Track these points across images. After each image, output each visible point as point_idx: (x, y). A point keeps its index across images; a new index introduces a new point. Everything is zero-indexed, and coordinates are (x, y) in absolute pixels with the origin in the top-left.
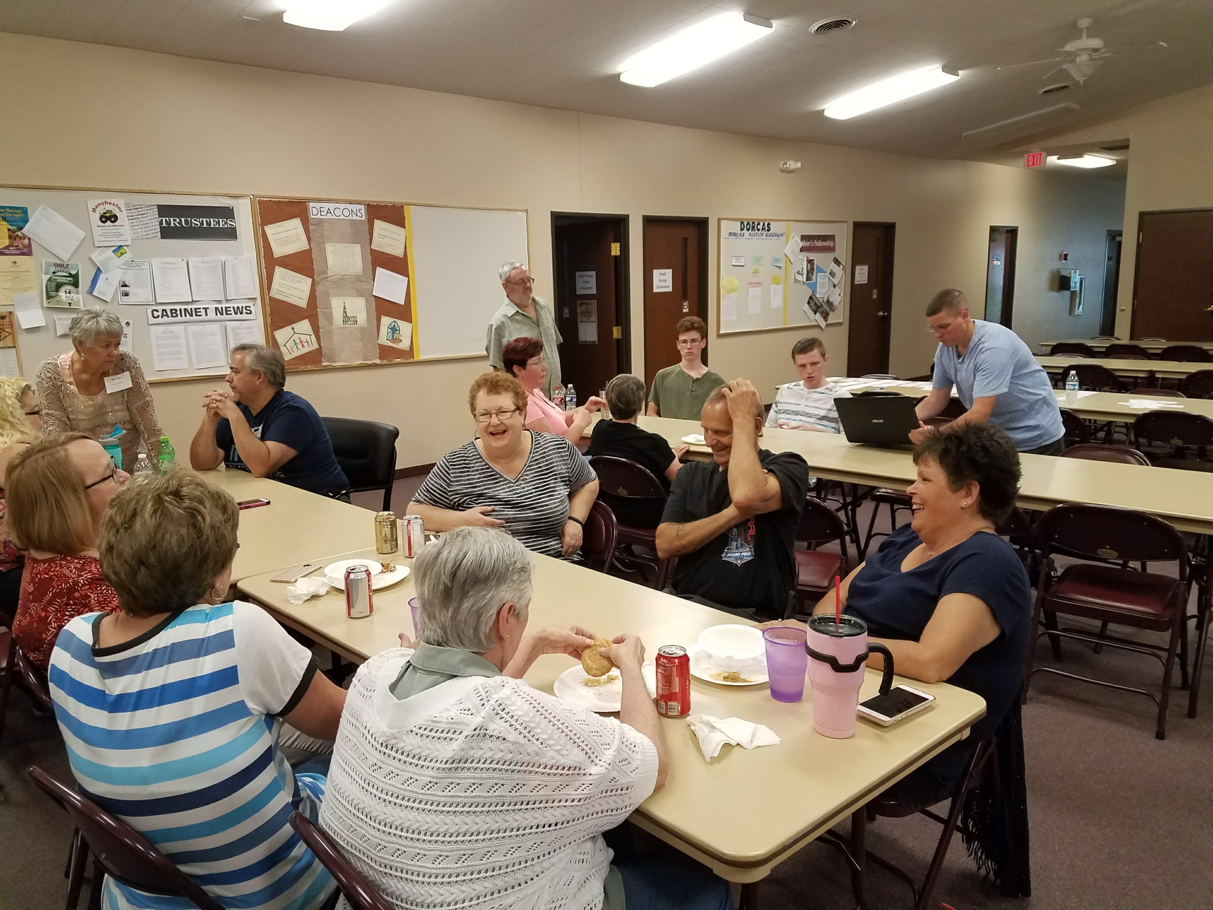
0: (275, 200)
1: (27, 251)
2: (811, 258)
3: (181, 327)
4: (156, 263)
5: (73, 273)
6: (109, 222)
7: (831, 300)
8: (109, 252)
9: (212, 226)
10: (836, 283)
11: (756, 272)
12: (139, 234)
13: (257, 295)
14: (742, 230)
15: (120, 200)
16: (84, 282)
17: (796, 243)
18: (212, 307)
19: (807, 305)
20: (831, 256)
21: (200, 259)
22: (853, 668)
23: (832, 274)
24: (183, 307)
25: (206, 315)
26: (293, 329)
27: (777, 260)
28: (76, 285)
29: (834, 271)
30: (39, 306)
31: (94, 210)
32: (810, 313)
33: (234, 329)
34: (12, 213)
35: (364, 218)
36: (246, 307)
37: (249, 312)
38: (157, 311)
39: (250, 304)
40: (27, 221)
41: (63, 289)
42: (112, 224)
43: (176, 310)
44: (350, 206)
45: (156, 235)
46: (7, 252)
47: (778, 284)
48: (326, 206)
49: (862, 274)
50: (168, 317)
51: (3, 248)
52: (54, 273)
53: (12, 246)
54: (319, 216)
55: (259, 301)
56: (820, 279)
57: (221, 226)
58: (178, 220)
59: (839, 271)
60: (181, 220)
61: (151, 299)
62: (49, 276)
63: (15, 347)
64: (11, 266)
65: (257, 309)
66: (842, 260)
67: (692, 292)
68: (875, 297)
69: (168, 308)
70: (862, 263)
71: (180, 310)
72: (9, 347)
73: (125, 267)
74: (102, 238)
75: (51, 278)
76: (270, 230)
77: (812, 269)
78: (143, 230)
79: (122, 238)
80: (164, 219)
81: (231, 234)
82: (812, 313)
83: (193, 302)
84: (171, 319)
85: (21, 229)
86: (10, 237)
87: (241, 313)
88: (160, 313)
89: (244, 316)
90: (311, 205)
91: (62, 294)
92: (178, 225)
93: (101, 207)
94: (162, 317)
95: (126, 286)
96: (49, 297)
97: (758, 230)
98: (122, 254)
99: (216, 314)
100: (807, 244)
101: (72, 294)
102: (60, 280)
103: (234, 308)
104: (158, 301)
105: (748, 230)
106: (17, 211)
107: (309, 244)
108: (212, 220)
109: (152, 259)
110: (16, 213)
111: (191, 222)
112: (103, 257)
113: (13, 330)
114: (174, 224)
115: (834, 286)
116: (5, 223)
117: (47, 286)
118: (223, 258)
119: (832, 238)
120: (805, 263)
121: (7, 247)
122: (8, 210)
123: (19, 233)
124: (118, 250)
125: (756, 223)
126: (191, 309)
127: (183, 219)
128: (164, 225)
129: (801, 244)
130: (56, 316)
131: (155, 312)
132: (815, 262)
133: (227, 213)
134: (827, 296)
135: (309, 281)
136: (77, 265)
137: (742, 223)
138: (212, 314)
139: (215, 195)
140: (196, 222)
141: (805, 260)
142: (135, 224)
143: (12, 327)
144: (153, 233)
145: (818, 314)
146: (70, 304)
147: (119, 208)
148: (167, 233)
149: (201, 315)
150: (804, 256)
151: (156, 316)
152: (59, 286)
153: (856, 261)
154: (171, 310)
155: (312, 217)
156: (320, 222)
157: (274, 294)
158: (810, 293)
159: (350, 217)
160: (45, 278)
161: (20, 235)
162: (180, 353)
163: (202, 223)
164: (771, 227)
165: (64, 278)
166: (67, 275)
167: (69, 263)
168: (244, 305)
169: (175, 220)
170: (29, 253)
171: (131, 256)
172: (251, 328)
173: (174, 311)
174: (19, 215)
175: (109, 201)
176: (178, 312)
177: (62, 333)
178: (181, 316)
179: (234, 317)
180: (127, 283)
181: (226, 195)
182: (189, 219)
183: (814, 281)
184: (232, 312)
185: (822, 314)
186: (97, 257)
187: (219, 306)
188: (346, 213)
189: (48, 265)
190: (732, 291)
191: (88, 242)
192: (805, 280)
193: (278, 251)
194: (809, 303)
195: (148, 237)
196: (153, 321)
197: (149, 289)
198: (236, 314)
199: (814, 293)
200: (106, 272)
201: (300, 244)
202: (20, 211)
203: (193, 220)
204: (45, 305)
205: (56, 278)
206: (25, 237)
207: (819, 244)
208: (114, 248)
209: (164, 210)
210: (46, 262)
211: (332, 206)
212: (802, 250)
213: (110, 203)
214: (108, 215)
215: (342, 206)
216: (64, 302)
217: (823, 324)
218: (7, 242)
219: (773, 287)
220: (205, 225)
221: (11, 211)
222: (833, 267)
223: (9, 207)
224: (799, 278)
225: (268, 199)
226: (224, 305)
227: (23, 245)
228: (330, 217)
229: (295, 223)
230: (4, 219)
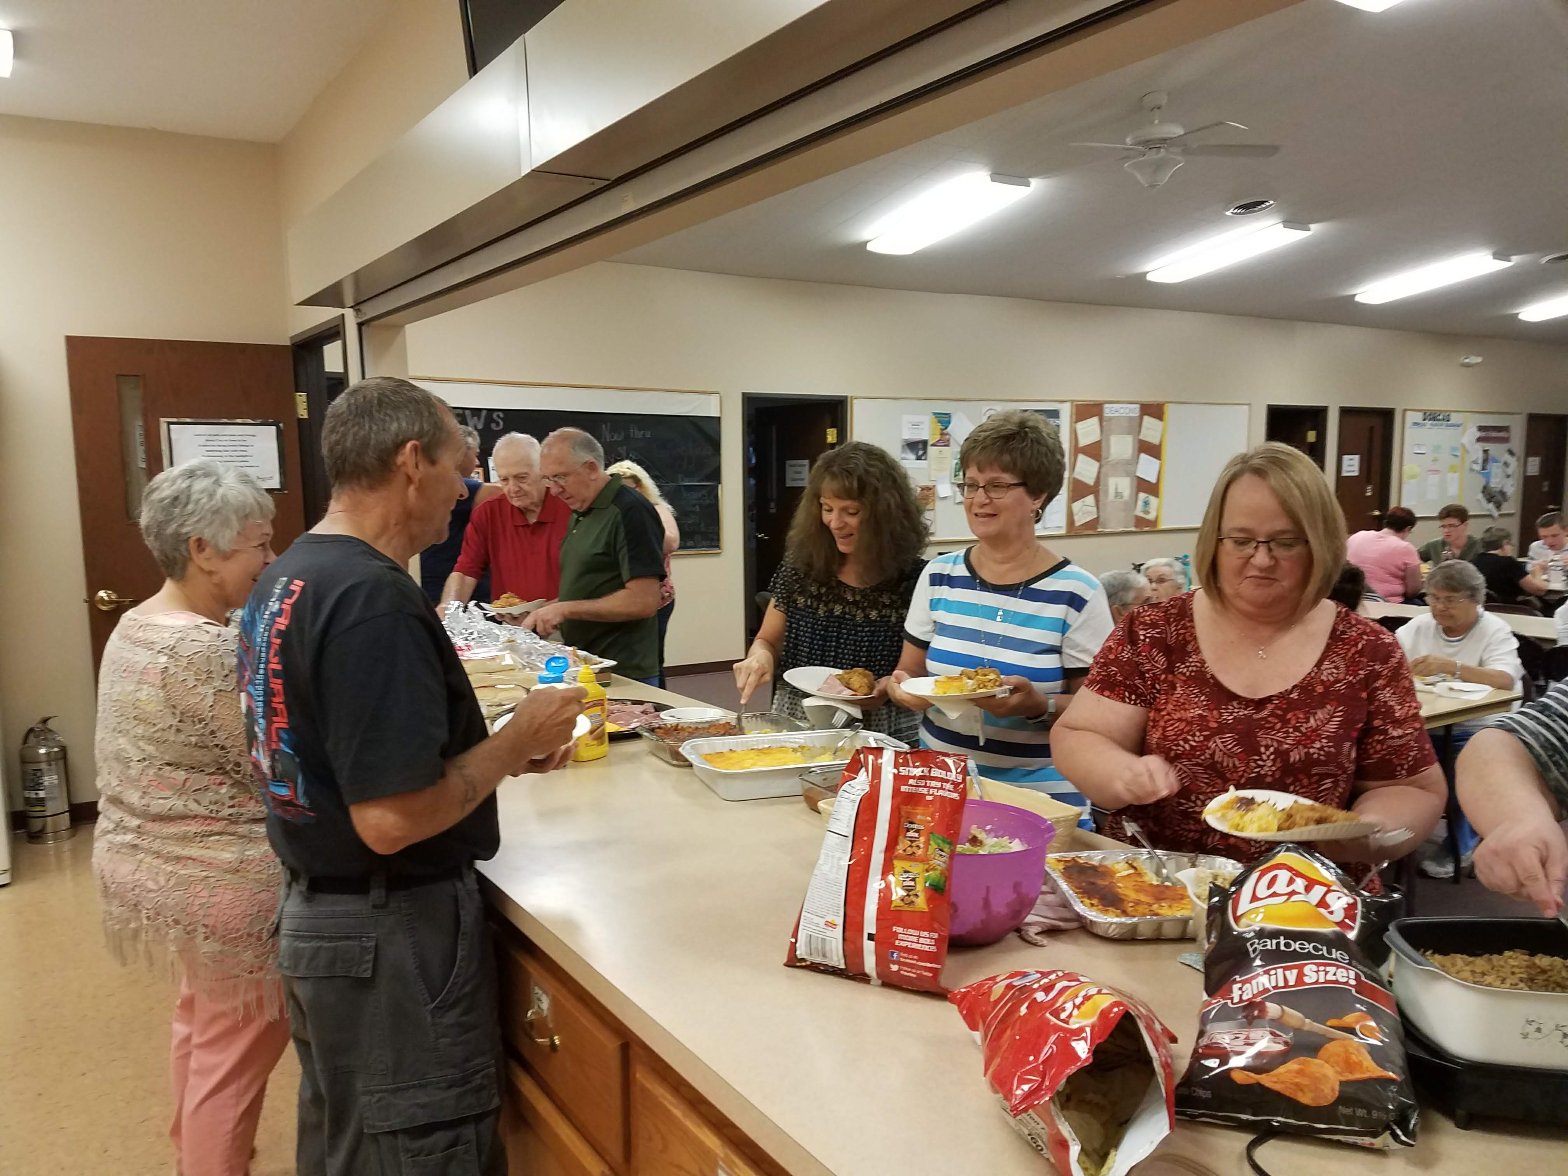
0: (1085, 403)
1: (947, 444)
2: (1486, 448)
7: (1504, 490)
10: (1510, 473)
11: (1435, 460)
14: (1425, 419)
17: (1473, 433)
19: (1482, 493)
20: (1505, 446)
23: (1506, 464)
26: (1084, 501)
27: (1454, 449)
29: (1509, 461)
32: (1484, 502)
34: (945, 418)
35: (1137, 414)
40: (949, 422)
44: (1130, 406)
46: (938, 444)
47: (1455, 472)
48: (1115, 406)
49: (1534, 466)
51: (936, 442)
53: (941, 440)
54: (1109, 414)
56: (1495, 469)
59: (1512, 461)
63: (934, 510)
64: (939, 454)
66: (1516, 451)
67: (1376, 476)
68: (1546, 488)
70: (1535, 455)
76: (1080, 426)
77: (1488, 459)
82: (1486, 502)
85: (946, 428)
86: (941, 434)
90: (1106, 406)
97: (1439, 420)
100: (1484, 434)
105: (1430, 420)
107: (1101, 435)
110: (947, 418)
115: (1508, 477)
116: (939, 424)
119: (1505, 429)
120: (1481, 453)
121: (938, 441)
122: (944, 415)
123: (945, 432)
125: (1437, 415)
129: (1478, 434)
132: (1490, 452)
133: (1056, 414)
134: (1500, 487)
135: (1097, 464)
137: (1425, 414)
139: (1050, 400)
141: (1481, 449)
143: (934, 496)
145: (1491, 503)
150: (1480, 447)
153: (1530, 451)
155: (1105, 414)
156: (1110, 419)
157: (1076, 475)
158: (1482, 482)
159: (1129, 414)
164: (1450, 417)
181: (1057, 401)
183: (1488, 471)
185: (1494, 504)
188: (1127, 411)
190: (1413, 477)
192: (1480, 469)
193: (1083, 442)
199: (1488, 482)
201: (1096, 436)
202: (948, 416)
206: (948, 434)
207: (1494, 434)
211: (1118, 406)
212: (1479, 440)
215: (1125, 406)
217: (1495, 514)
218: (938, 438)
219: (1450, 474)
222: (1507, 457)
224: (1475, 467)
225: (1081, 403)
228: (1117, 414)
229: (1095, 420)
230: (939, 422)
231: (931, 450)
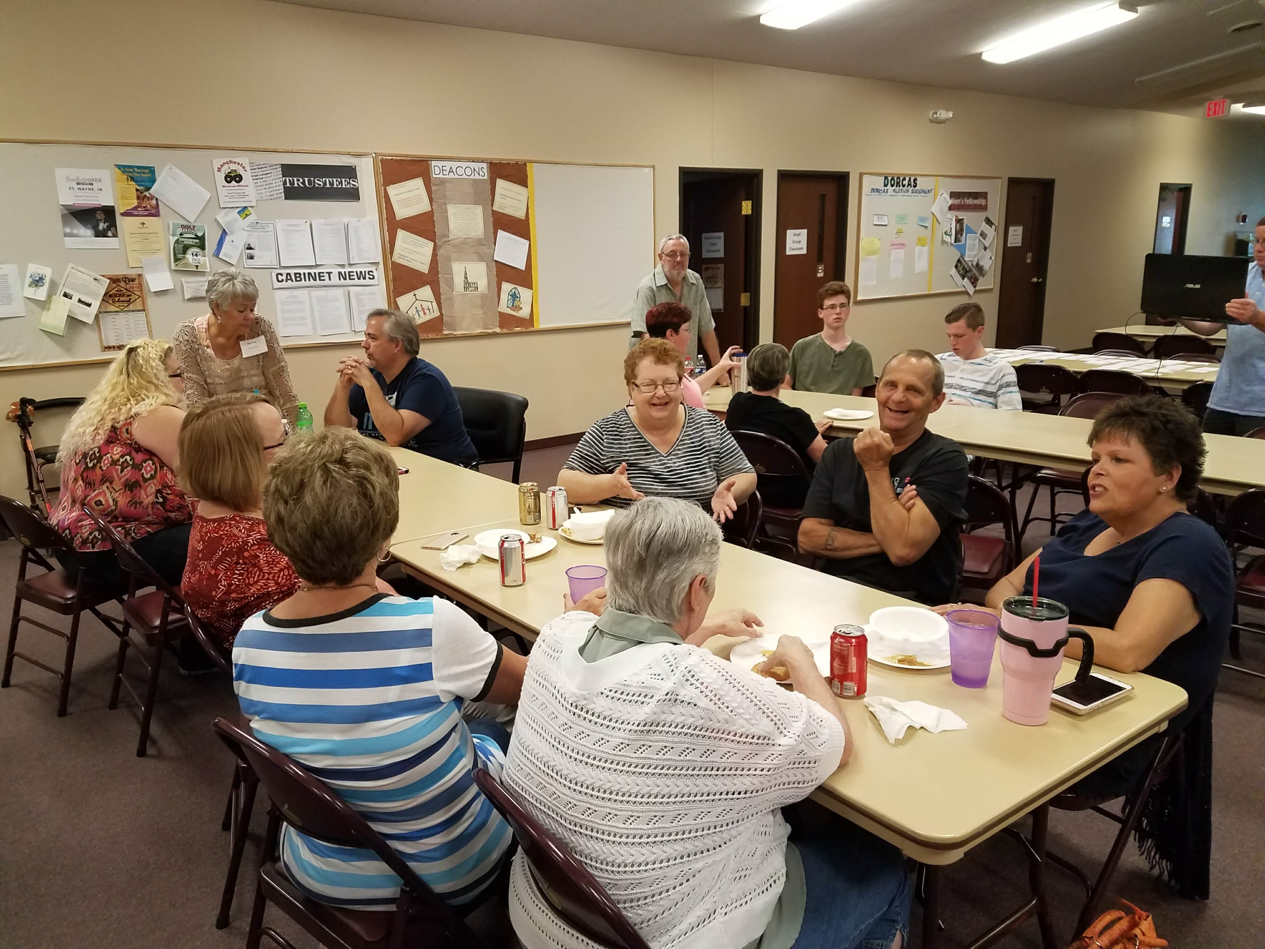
0: (397, 158)
1: (155, 213)
2: (960, 218)
3: (305, 292)
4: (280, 225)
5: (200, 234)
6: (233, 182)
7: (981, 264)
8: (234, 213)
9: (335, 186)
10: (987, 245)
11: (899, 232)
12: (263, 195)
13: (380, 259)
14: (886, 185)
15: (244, 159)
16: (211, 244)
17: (945, 200)
18: (335, 271)
19: (954, 269)
20: (982, 215)
21: (323, 221)
22: (1052, 653)
23: (984, 235)
24: (307, 271)
25: (330, 279)
26: (415, 295)
27: (923, 219)
28: (202, 247)
29: (986, 232)
30: (167, 269)
31: (219, 170)
32: (958, 278)
33: (357, 295)
34: (140, 173)
35: (486, 177)
36: (369, 272)
37: (371, 277)
38: (282, 275)
39: (372, 268)
40: (153, 181)
41: (190, 251)
42: (237, 184)
43: (300, 274)
44: (472, 165)
45: (279, 195)
46: (136, 213)
47: (923, 245)
48: (448, 164)
49: (1016, 236)
50: (292, 281)
51: (132, 209)
52: (181, 235)
53: (140, 207)
54: (441, 176)
55: (381, 266)
56: (970, 241)
57: (344, 186)
58: (301, 180)
59: (990, 232)
60: (304, 180)
61: (275, 263)
62: (177, 238)
63: (144, 310)
64: (140, 228)
65: (380, 274)
66: (995, 221)
67: (829, 254)
68: (1029, 261)
69: (292, 271)
70: (1016, 224)
71: (304, 274)
72: (139, 311)
73: (249, 229)
74: (227, 199)
75: (178, 239)
76: (392, 190)
77: (962, 229)
78: (267, 190)
79: (247, 198)
80: (287, 179)
81: (353, 195)
82: (960, 278)
83: (317, 266)
84: (295, 284)
85: (148, 189)
86: (138, 198)
87: (364, 278)
88: (284, 277)
89: (367, 281)
90: (434, 163)
91: (189, 256)
92: (301, 185)
93: (226, 166)
94: (286, 281)
95: (250, 248)
96: (176, 260)
97: (904, 186)
98: (247, 215)
99: (340, 279)
100: (957, 202)
101: (199, 257)
102: (187, 242)
103: (357, 272)
104: (282, 265)
105: (892, 186)
106: (144, 171)
107: (431, 205)
108: (335, 180)
109: (276, 221)
110: (144, 173)
111: (314, 182)
112: (228, 218)
113: (142, 294)
114: (298, 184)
115: (985, 249)
116: (133, 183)
117: (174, 248)
118: (346, 220)
119: (984, 195)
120: (954, 223)
121: (135, 208)
122: (136, 169)
123: (147, 194)
124: (243, 211)
125: (901, 179)
126: (315, 273)
127: (306, 179)
128: (288, 185)
129: (950, 202)
130: (184, 279)
131: (279, 276)
132: (965, 222)
133: (350, 172)
134: (976, 260)
135: (431, 244)
136: (203, 227)
137: (886, 178)
138: (335, 279)
139: (338, 153)
140: (319, 182)
141: (954, 219)
142: (259, 184)
143: (141, 290)
144: (277, 194)
145: (966, 279)
146: (197, 267)
147: (244, 167)
148: (291, 193)
149: (324, 280)
150: (953, 215)
151: (280, 279)
152: (186, 248)
153: (1009, 221)
154: (295, 274)
155: (434, 176)
156: (442, 182)
157: (396, 258)
158: (958, 256)
159: (472, 177)
160: (173, 240)
161: (148, 195)
162: (304, 318)
163: (325, 184)
164: (918, 182)
165: (191, 240)
166: (193, 236)
167: (195, 224)
168: (367, 270)
169: (298, 180)
170: (157, 215)
171: (256, 217)
172: (374, 294)
173: (298, 275)
174: (147, 175)
175: (233, 160)
176: (302, 277)
177: (189, 296)
178: (305, 280)
179: (357, 281)
180: (252, 246)
181: (349, 154)
182: (312, 179)
183: (963, 243)
184: (355, 277)
185: (970, 279)
186: (223, 218)
187: (342, 271)
188: (468, 172)
189: (175, 226)
190: (872, 253)
191: (213, 203)
192: (953, 241)
193: (401, 213)
194: (956, 267)
195: (272, 197)
196: (277, 285)
197: (274, 251)
198: (359, 279)
199: (962, 255)
200: (231, 234)
201: (422, 206)
202: (148, 171)
203: (316, 180)
204: (173, 268)
205: (183, 239)
206: (152, 197)
207: (970, 201)
208: (239, 210)
209: (288, 170)
210: (173, 223)
211: (454, 165)
212: (951, 208)
213: (235, 163)
214: (232, 175)
215: (464, 164)
216: (191, 265)
217: (971, 290)
218: (135, 203)
219: (917, 248)
220: (328, 186)
221: (139, 171)
222: (985, 227)
223: (138, 167)
224: (947, 238)
225: (390, 158)
226: (347, 270)
227: (151, 206)
228: (451, 175)
229: (418, 184)
230: (132, 179)
231: (123, 223)
